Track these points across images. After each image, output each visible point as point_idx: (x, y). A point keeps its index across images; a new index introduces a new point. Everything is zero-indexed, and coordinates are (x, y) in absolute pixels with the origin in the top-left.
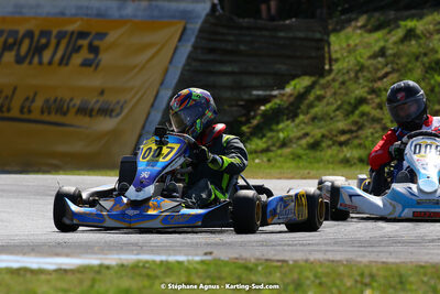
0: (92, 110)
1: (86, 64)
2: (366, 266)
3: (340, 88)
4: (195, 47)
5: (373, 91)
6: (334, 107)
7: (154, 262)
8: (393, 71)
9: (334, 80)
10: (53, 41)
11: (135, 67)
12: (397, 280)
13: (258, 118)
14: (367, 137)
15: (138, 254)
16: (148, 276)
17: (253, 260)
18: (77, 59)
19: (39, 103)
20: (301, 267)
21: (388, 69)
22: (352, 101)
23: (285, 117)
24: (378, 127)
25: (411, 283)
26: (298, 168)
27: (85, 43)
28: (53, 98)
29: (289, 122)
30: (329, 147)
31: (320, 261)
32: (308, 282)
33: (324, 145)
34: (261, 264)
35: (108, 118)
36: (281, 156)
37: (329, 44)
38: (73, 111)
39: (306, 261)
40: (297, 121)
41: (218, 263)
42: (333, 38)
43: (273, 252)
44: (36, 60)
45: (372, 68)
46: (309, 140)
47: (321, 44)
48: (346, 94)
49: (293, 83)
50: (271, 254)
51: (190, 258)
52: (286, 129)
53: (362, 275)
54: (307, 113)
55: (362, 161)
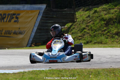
0: (17, 33)
1: (15, 21)
2: (89, 69)
3: (79, 25)
4: (42, 16)
6: (78, 30)
7: (37, 70)
8: (92, 21)
9: (77, 24)
10: (7, 16)
11: (27, 22)
14: (86, 37)
16: (36, 74)
18: (13, 20)
19: (4, 32)
20: (73, 70)
21: (90, 20)
22: (82, 29)
24: (88, 35)
27: (15, 16)
28: (7, 30)
30: (77, 40)
31: (78, 69)
33: (75, 40)
35: (21, 35)
37: (76, 15)
38: (12, 34)
39: (75, 69)
41: (53, 70)
44: (3, 21)
45: (86, 20)
47: (74, 15)
48: (80, 27)
49: (67, 25)
50: (66, 67)
51: (46, 69)
53: (89, 72)
54: (71, 32)
55: (85, 43)
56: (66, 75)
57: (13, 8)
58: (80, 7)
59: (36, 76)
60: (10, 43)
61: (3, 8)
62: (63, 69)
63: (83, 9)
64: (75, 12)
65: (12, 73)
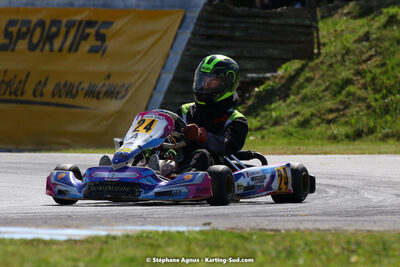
0: (99, 93)
1: (93, 50)
2: (352, 234)
3: (328, 70)
4: (194, 34)
5: (358, 73)
6: (323, 87)
7: (157, 232)
8: (377, 54)
9: (322, 63)
10: (63, 30)
11: (138, 53)
12: (381, 246)
13: (253, 99)
14: (352, 116)
15: (142, 225)
16: (151, 245)
17: (248, 230)
18: (85, 46)
19: (50, 87)
20: (292, 236)
21: (372, 52)
22: (339, 82)
23: (277, 98)
24: (363, 105)
25: (394, 250)
26: (290, 143)
27: (92, 31)
28: (63, 83)
29: (281, 102)
30: (318, 124)
31: (310, 230)
32: (299, 250)
33: (313, 122)
34: (256, 233)
35: (114, 100)
36: (273, 133)
37: (318, 30)
38: (81, 94)
39: (298, 230)
40: (288, 101)
41: (215, 233)
42: (321, 25)
43: (266, 223)
44: (47, 47)
45: (357, 52)
46: (300, 118)
47: (310, 30)
48: (334, 76)
49: (284, 66)
50: (265, 224)
51: (190, 228)
52: (279, 109)
53: (349, 242)
54: (298, 93)
55: (348, 137)
56: (264, 253)
59: (150, 252)
62: (254, 231)
64: (316, 20)
65: (63, 238)
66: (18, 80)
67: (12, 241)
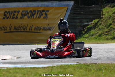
0: (46, 29)
1: (44, 18)
4: (70, 13)
6: (104, 26)
7: (65, 65)
9: (104, 20)
10: (36, 13)
13: (86, 29)
14: (112, 33)
15: (61, 63)
16: (64, 68)
18: (42, 17)
19: (33, 28)
20: (100, 65)
23: (92, 29)
24: (114, 30)
26: (96, 41)
27: (44, 13)
30: (103, 36)
31: (105, 63)
33: (102, 35)
36: (92, 38)
37: (102, 11)
39: (101, 63)
40: (95, 30)
41: (80, 64)
42: (103, 10)
44: (32, 17)
45: (113, 16)
46: (99, 34)
47: (100, 11)
48: (107, 23)
49: (94, 21)
50: (93, 62)
51: (74, 64)
52: (93, 32)
54: (98, 28)
55: (111, 39)
56: (93, 69)
57: (42, 5)
58: (107, 4)
59: (64, 70)
60: (39, 38)
61: (32, 4)
62: (90, 64)
63: (109, 6)
64: (102, 8)
65: (41, 67)
66: (25, 26)
67: (28, 68)
